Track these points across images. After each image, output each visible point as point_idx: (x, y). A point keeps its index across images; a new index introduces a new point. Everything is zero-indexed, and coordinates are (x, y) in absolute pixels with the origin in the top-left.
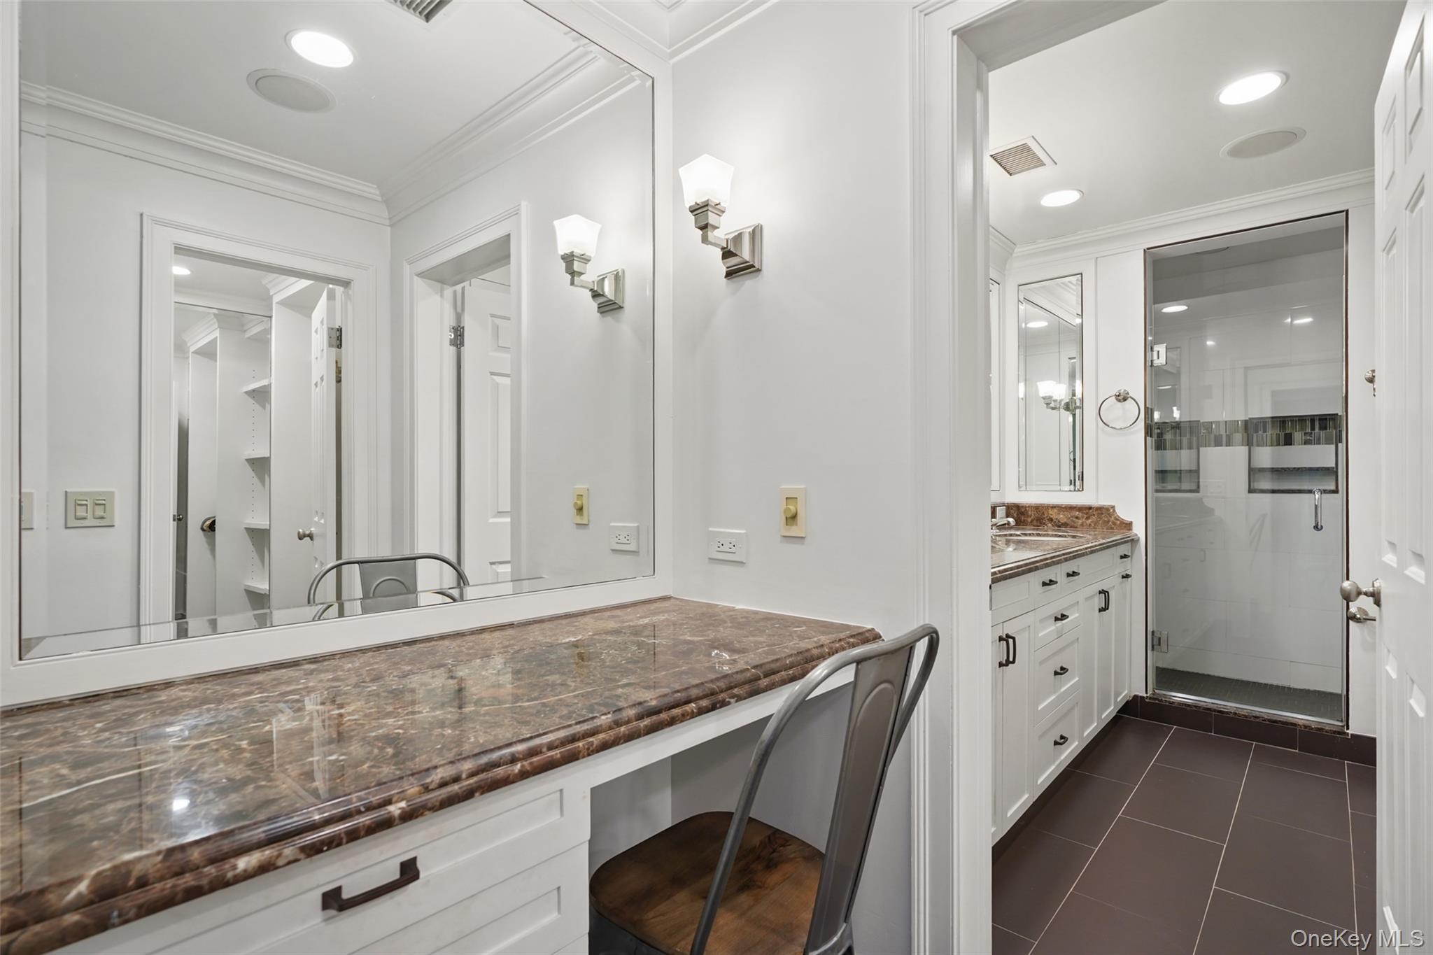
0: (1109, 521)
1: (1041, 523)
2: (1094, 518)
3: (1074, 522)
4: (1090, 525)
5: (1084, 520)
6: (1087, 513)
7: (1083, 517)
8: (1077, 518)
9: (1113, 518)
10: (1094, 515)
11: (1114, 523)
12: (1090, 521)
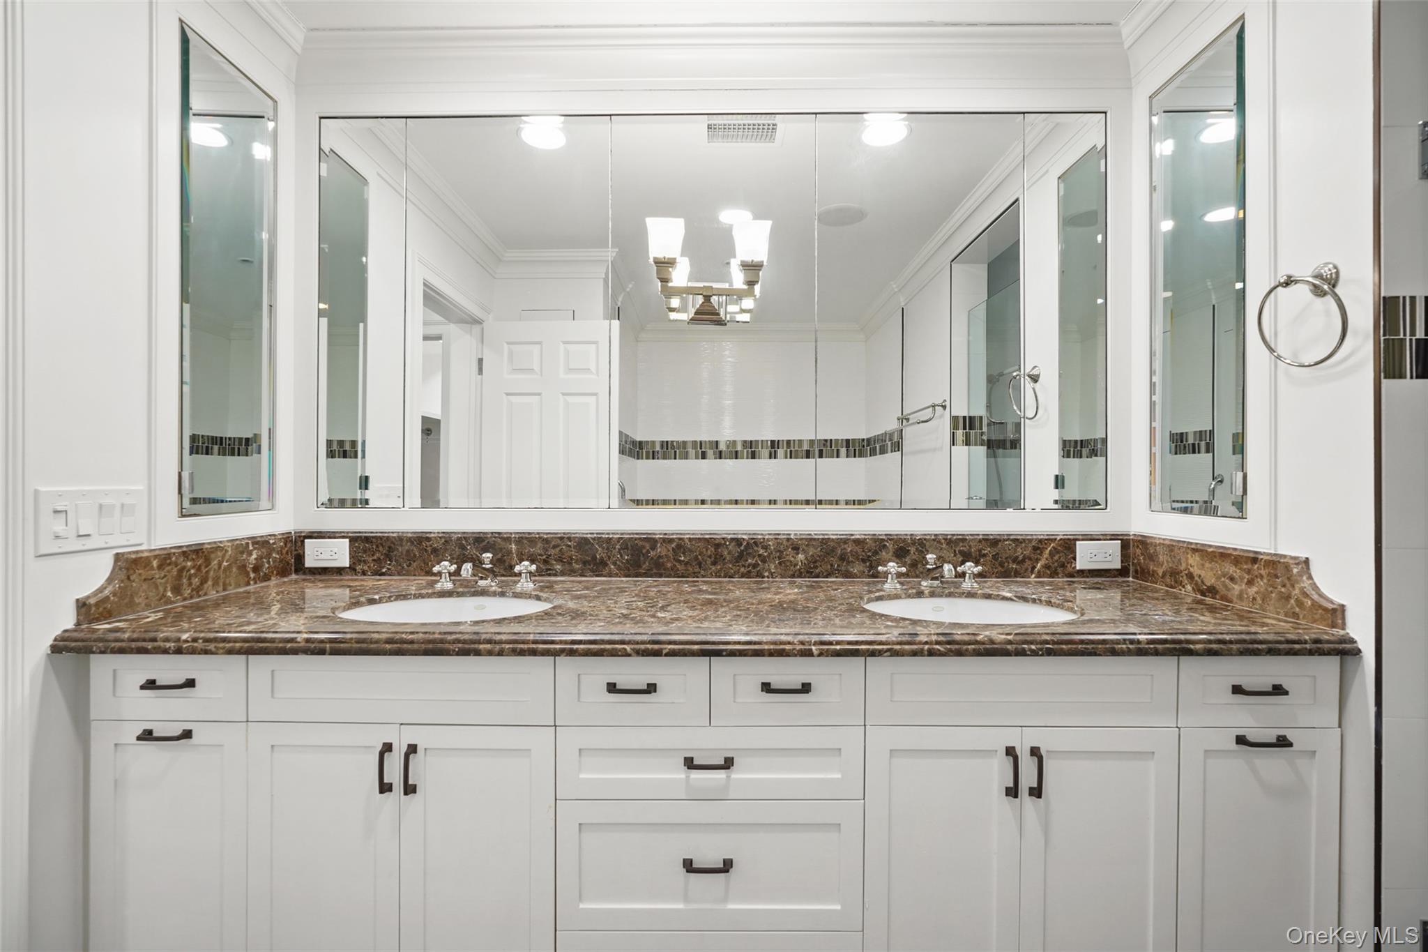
0: (1288, 598)
1: (1176, 582)
2: (1261, 584)
3: (1226, 586)
4: (1254, 599)
5: (1244, 586)
6: (1249, 572)
7: (1242, 578)
8: (1232, 579)
9: (1297, 591)
10: (1262, 577)
11: (1300, 603)
12: (1254, 589)
